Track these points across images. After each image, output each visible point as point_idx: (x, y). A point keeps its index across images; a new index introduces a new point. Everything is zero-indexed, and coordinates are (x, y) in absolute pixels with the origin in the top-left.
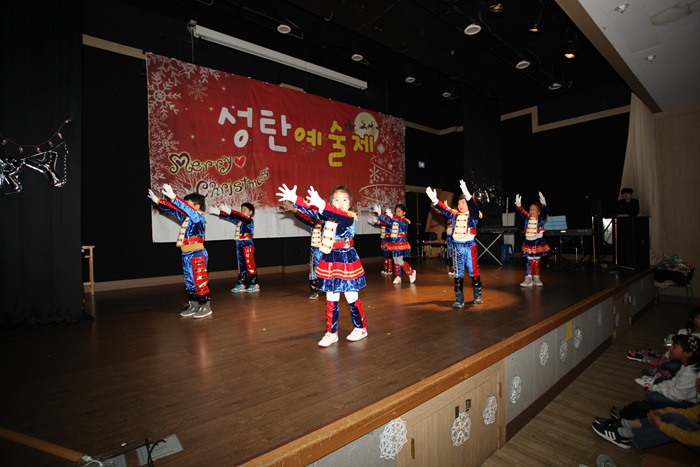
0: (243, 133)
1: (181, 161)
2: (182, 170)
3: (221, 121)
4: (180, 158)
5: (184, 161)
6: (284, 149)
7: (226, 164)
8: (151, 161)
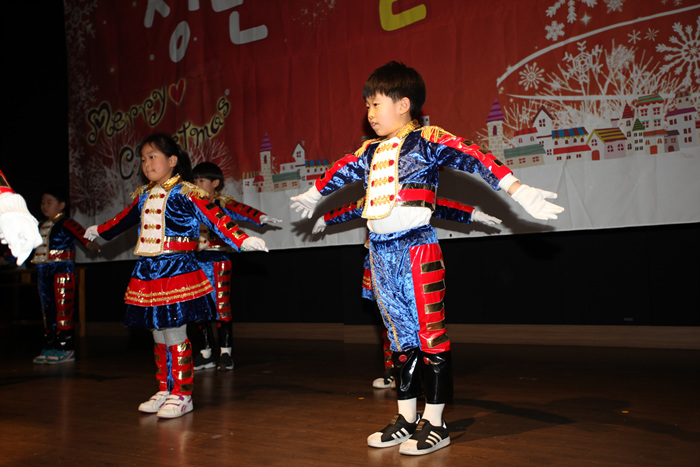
0: (183, 30)
1: (100, 119)
2: (101, 133)
3: (148, 22)
4: (99, 113)
5: (103, 117)
6: (260, 32)
7: (158, 103)
8: (71, 131)
